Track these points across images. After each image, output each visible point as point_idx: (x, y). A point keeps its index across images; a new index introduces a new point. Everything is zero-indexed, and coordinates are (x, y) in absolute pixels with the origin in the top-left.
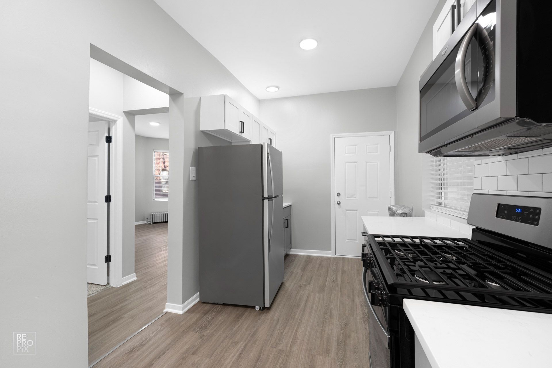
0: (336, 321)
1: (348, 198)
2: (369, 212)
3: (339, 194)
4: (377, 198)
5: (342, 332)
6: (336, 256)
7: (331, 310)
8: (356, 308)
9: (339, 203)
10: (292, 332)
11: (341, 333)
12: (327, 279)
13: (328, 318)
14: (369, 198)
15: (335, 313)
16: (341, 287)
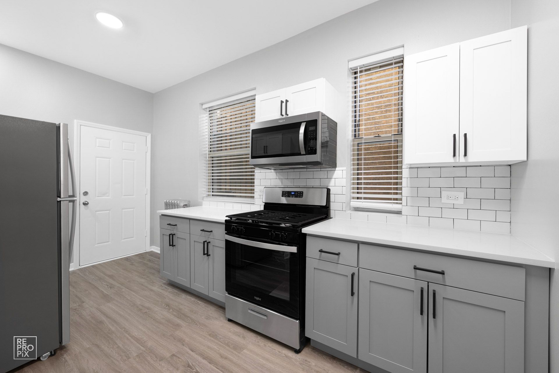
0: (158, 309)
1: (98, 197)
2: (124, 210)
3: (86, 193)
4: (133, 195)
5: (171, 310)
6: (81, 267)
7: (142, 306)
8: (161, 293)
9: (85, 204)
10: (128, 339)
11: (171, 312)
12: (100, 289)
13: (148, 311)
14: (124, 196)
15: (147, 305)
16: (125, 287)
